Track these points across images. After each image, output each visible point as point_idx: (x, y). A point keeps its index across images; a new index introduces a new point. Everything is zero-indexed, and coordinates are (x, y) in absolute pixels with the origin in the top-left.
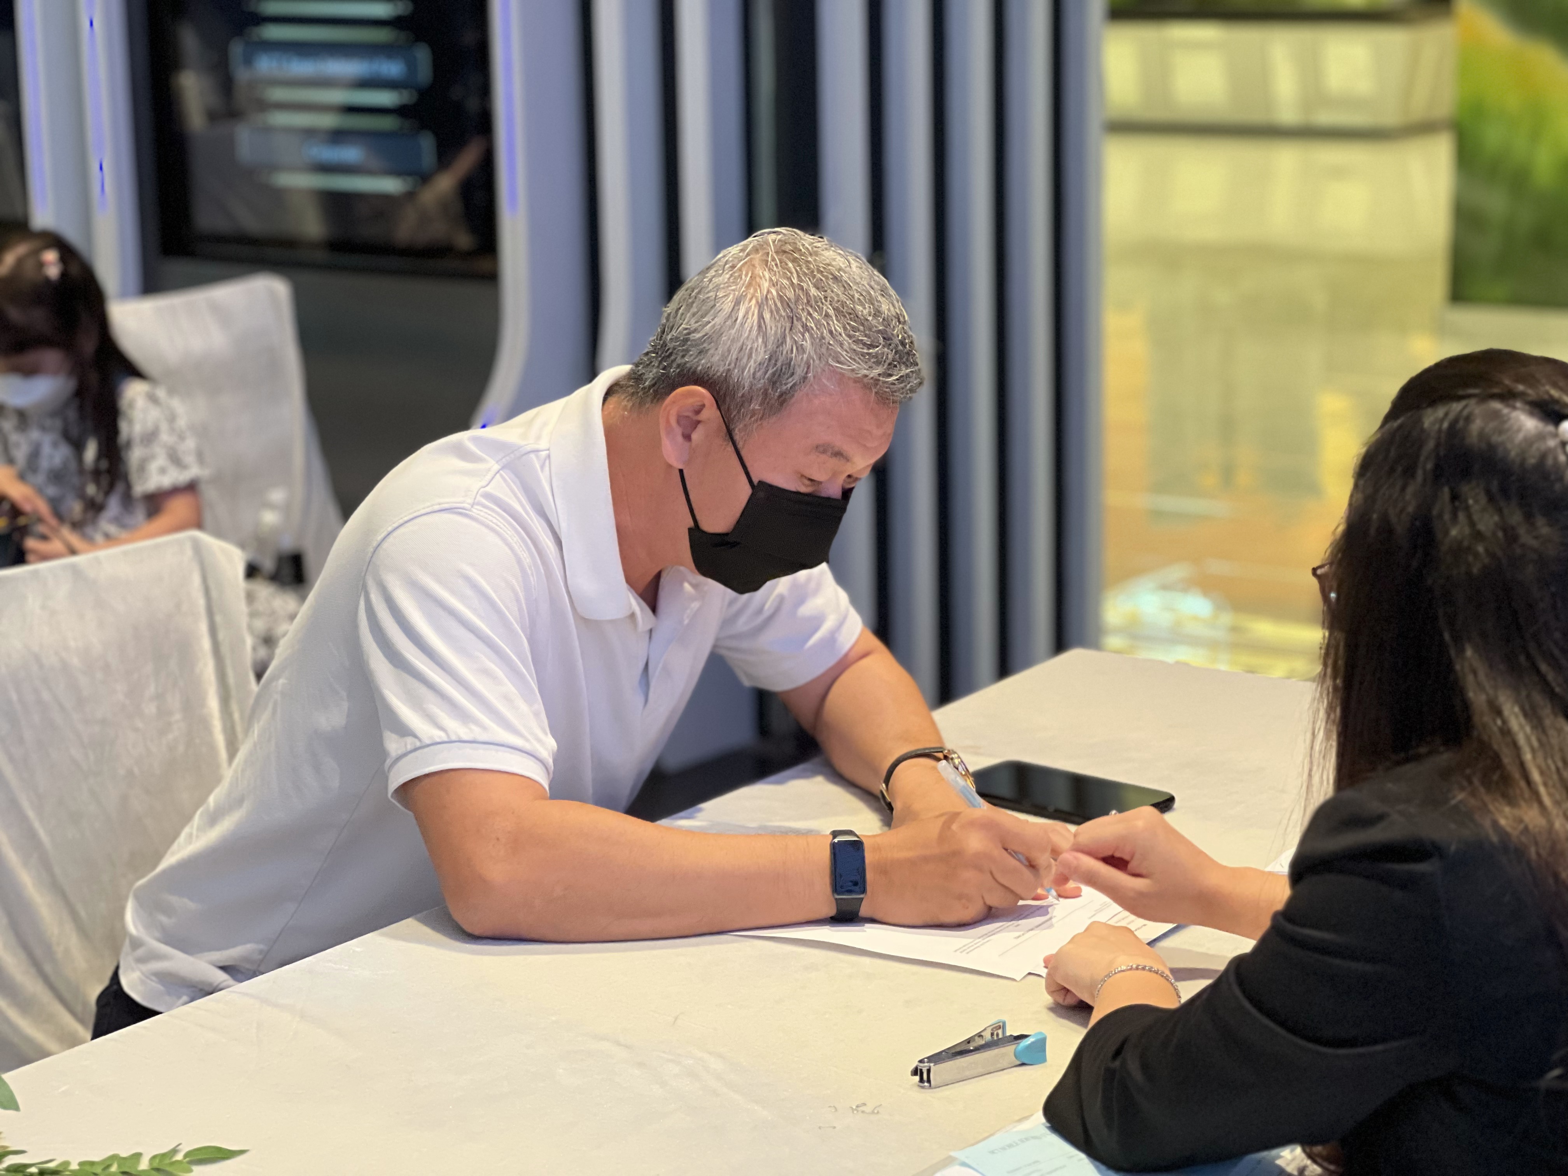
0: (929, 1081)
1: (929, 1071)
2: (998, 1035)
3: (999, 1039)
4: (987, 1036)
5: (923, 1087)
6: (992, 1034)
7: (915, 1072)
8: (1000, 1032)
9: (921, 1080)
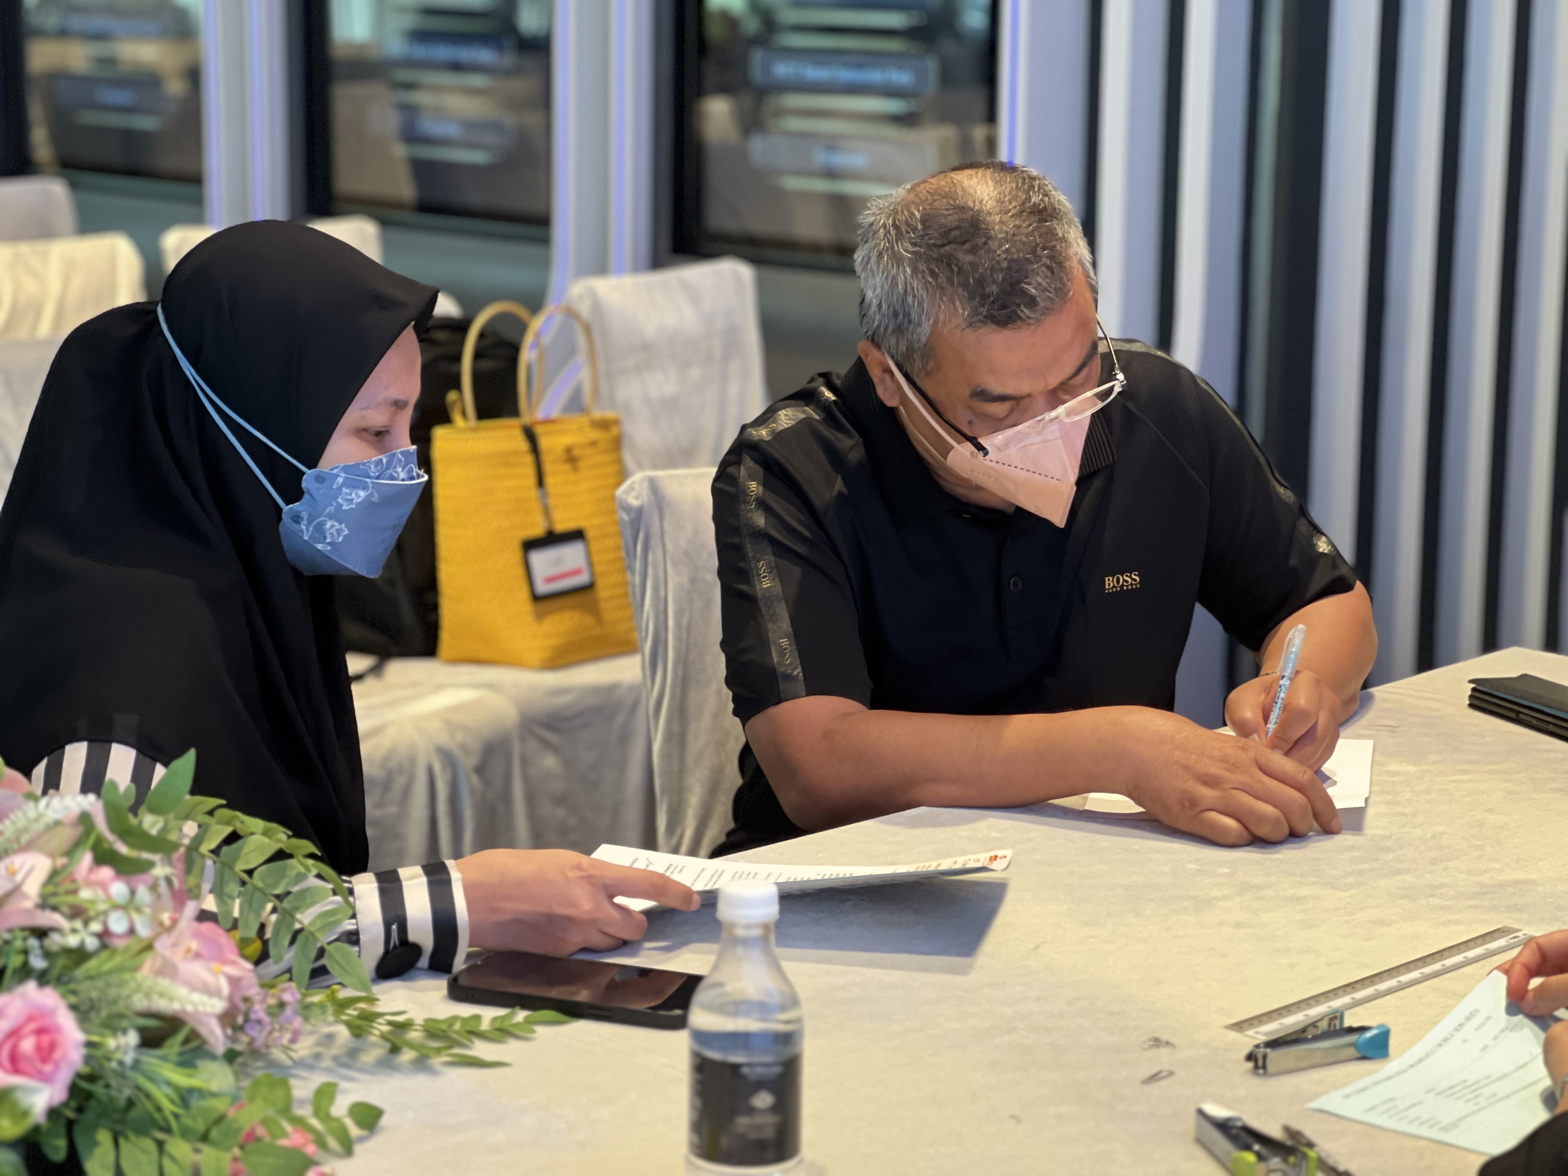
0: (1264, 1067)
1: (1265, 1057)
2: (1335, 1026)
3: (1335, 1030)
4: (1324, 1025)
5: (1257, 1074)
6: (1329, 1025)
7: (1250, 1057)
8: (1337, 1022)
9: (1256, 1067)
